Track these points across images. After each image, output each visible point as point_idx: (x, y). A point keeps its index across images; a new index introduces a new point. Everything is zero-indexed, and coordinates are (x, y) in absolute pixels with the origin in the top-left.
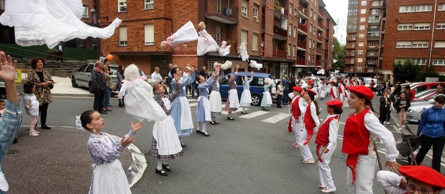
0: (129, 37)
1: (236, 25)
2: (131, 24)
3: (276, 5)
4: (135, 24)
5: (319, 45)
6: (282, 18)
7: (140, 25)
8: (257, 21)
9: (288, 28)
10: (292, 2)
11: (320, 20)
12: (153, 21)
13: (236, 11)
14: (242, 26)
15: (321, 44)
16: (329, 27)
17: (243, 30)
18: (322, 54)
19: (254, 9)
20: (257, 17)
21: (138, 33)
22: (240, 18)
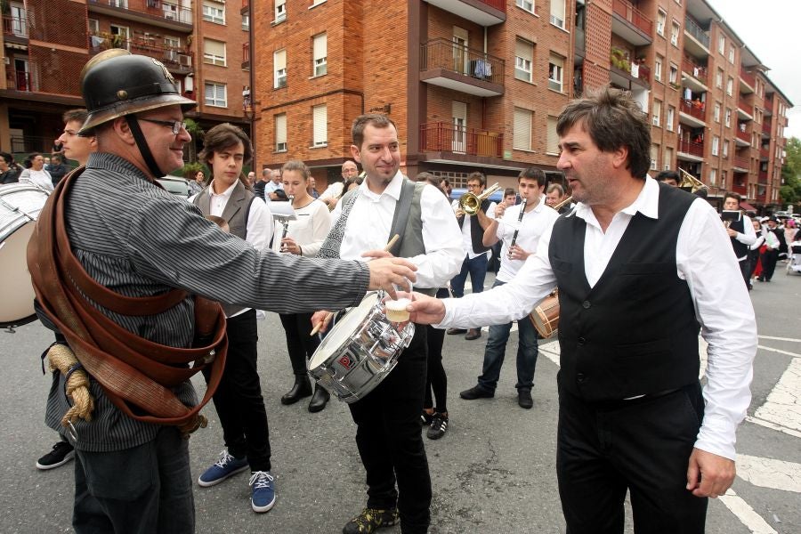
0: (290, 134)
1: (500, 97)
2: (293, 109)
3: (614, 57)
4: (297, 107)
5: (741, 150)
6: (634, 86)
7: (303, 109)
8: (562, 91)
9: (650, 108)
10: (663, 53)
11: (745, 96)
12: (325, 99)
13: (501, 65)
14: (514, 100)
15: (747, 147)
16: (771, 111)
17: (519, 109)
18: (752, 172)
19: (552, 66)
20: (561, 83)
21: (302, 124)
22: (509, 82)
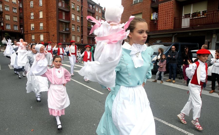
0: (35, 38)
1: (70, 33)
2: (36, 34)
3: (88, 25)
4: (37, 34)
7: (39, 34)
8: (79, 32)
12: (43, 33)
13: (70, 29)
14: (72, 34)
19: (78, 28)
20: (79, 30)
21: (38, 37)
22: (71, 31)
